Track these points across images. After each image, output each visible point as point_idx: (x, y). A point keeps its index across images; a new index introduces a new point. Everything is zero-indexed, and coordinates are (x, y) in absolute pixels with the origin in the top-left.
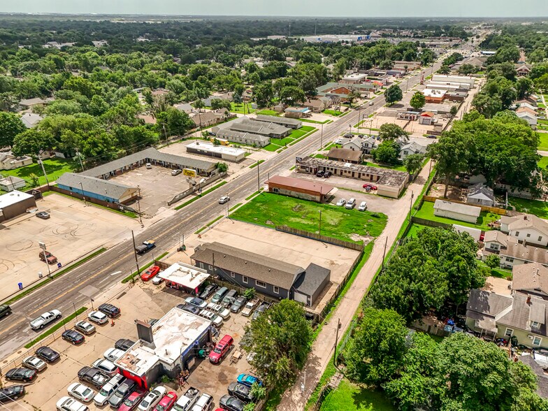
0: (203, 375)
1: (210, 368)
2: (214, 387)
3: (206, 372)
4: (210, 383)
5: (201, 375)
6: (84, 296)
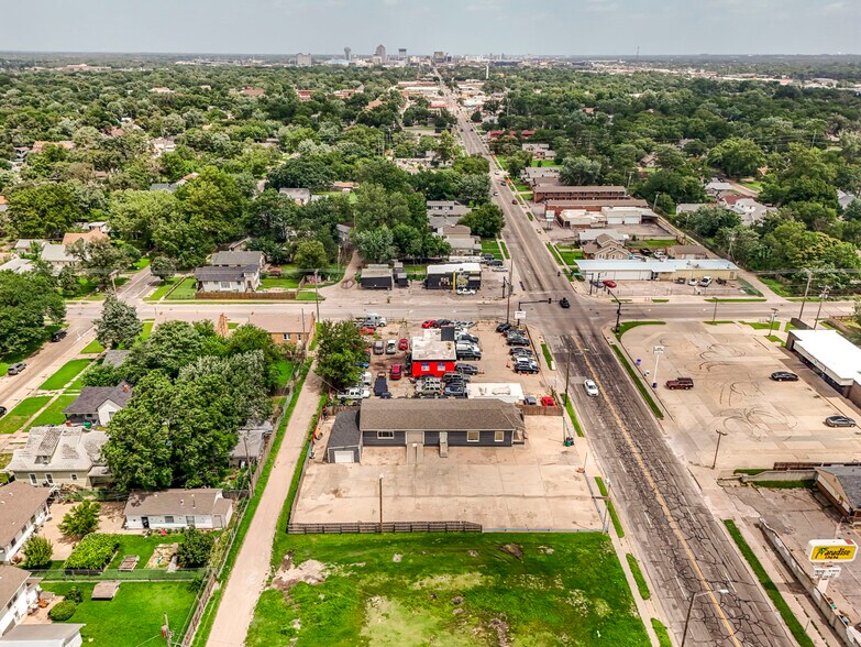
6: (574, 375)
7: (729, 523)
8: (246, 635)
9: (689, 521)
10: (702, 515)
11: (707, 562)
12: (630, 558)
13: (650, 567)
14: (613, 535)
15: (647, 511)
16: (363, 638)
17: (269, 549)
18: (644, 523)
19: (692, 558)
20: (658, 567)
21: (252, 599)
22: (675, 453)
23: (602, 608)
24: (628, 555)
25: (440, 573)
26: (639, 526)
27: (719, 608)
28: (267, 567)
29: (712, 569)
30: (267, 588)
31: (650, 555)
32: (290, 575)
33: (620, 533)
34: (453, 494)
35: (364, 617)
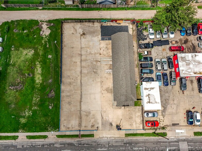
0: (190, 49)
1: (185, 49)
2: (191, 42)
3: (188, 49)
4: (191, 44)
5: (190, 50)
6: (189, 145)
8: (23, 19)
12: (45, 137)
13: (41, 143)
14: (58, 133)
16: (19, 49)
17: (55, 18)
20: (41, 146)
21: (35, 18)
23: (23, 121)
24: (47, 136)
25: (42, 70)
26: (63, 146)
28: (47, 19)
30: (39, 21)
31: (47, 145)
32: (45, 26)
33: (59, 136)
34: (82, 75)
35: (26, 49)
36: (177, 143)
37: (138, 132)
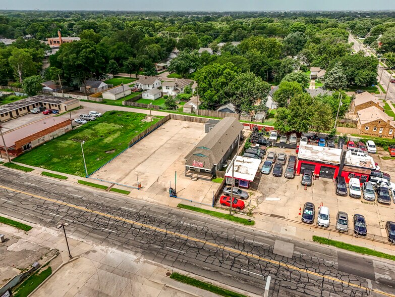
6: (295, 249)
7: (27, 229)
8: (133, 112)
9: (53, 211)
10: (49, 220)
11: (25, 200)
12: (65, 178)
13: (52, 182)
14: (83, 179)
15: (81, 198)
16: (110, 123)
18: (76, 193)
19: (35, 196)
20: (49, 184)
21: (145, 113)
22: (114, 249)
23: (56, 160)
24: (67, 178)
25: (119, 137)
27: (6, 188)
28: (157, 115)
29: (21, 199)
30: (148, 115)
31: (58, 185)
32: (150, 118)
33: (80, 182)
34: (161, 148)
35: (118, 124)
36: (273, 241)
37: (202, 207)
